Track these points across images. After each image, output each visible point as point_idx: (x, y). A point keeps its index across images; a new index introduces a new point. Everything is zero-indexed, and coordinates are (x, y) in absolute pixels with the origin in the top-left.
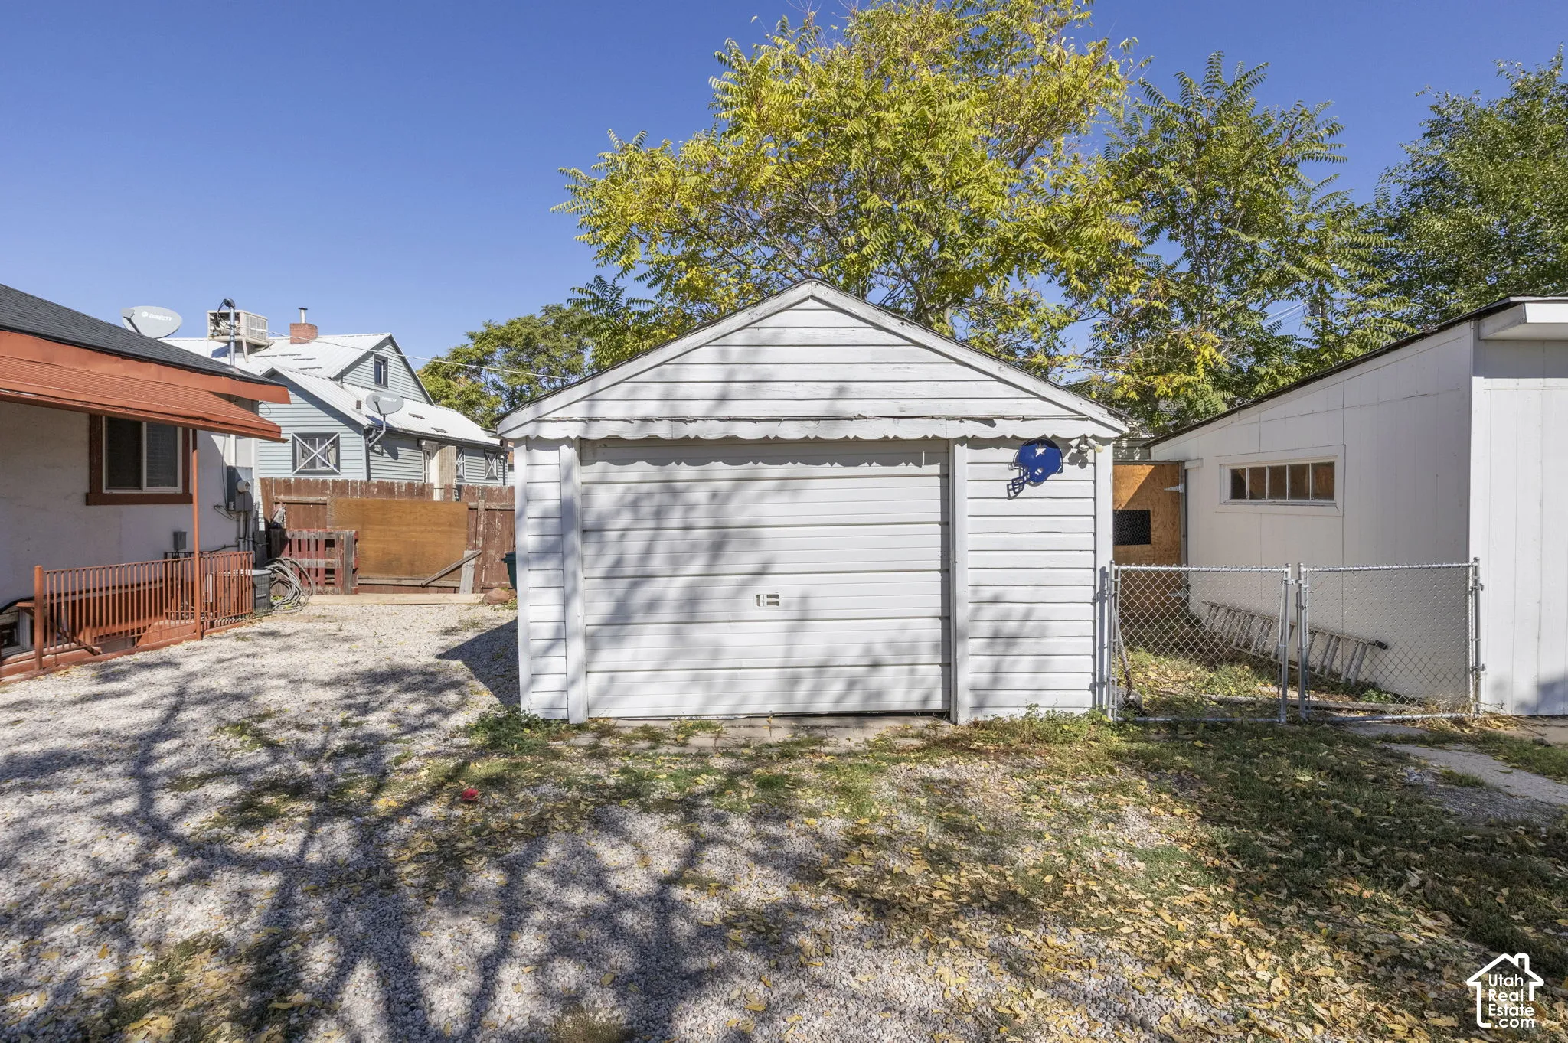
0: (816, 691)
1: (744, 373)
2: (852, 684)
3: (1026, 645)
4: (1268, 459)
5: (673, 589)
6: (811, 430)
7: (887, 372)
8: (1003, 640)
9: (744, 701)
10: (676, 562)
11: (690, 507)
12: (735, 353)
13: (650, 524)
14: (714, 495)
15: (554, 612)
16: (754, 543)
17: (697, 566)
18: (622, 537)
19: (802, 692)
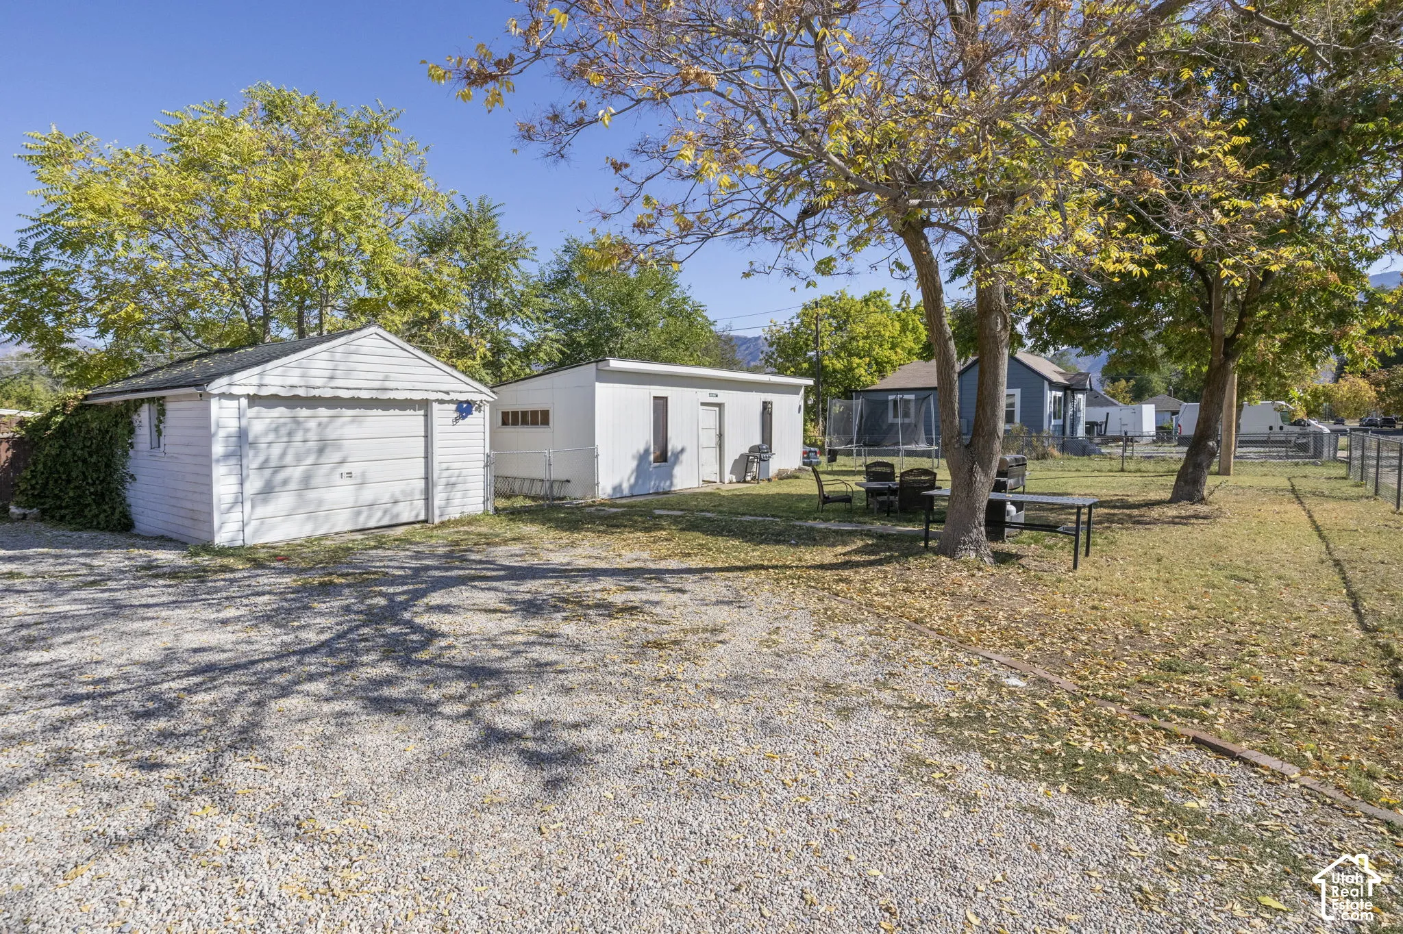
0: (369, 517)
1: (342, 366)
2: (385, 512)
3: (459, 487)
4: (520, 407)
5: (296, 473)
6: (374, 394)
7: (408, 370)
8: (450, 485)
9: (333, 526)
10: (299, 459)
11: (307, 430)
12: (338, 356)
13: (285, 439)
14: (320, 424)
15: (235, 488)
16: (339, 448)
17: (310, 460)
18: (269, 447)
19: (362, 519)
